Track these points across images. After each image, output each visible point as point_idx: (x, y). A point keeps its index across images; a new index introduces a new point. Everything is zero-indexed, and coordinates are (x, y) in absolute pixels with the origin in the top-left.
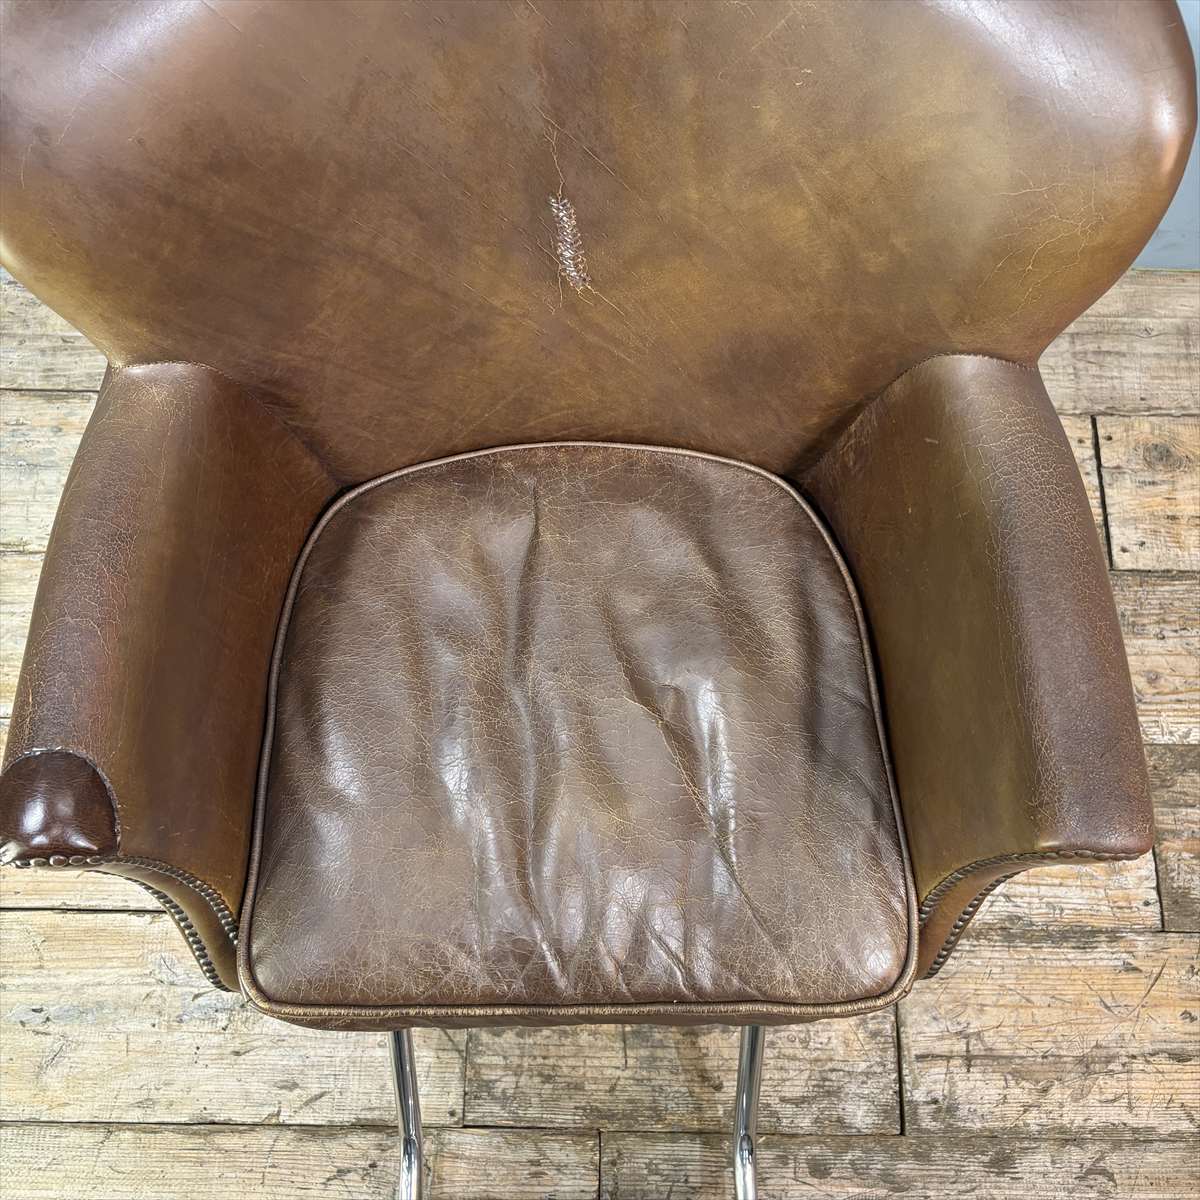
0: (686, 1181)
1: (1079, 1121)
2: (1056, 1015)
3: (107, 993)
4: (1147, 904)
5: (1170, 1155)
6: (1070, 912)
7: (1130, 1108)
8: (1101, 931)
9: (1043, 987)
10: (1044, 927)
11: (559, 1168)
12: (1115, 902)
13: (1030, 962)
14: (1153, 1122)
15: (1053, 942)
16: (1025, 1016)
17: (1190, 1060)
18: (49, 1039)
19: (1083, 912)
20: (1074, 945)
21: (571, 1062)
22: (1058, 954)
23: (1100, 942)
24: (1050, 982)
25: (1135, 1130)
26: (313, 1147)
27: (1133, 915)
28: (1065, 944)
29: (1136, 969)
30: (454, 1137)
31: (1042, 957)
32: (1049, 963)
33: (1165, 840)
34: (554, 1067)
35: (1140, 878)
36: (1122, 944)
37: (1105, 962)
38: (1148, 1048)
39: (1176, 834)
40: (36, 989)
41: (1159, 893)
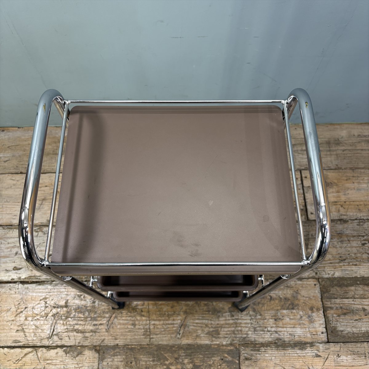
4: (322, 333)
6: (297, 337)
8: (308, 343)
9: (289, 364)
10: (289, 342)
12: (312, 333)
13: (284, 355)
15: (292, 347)
19: (302, 336)
20: (299, 348)
22: (293, 351)
23: (307, 347)
24: (291, 362)
27: (318, 337)
28: (296, 348)
29: (319, 356)
31: (288, 353)
32: (291, 355)
33: (328, 310)
35: (320, 324)
36: (315, 347)
37: (309, 354)
39: (331, 308)
41: (326, 329)
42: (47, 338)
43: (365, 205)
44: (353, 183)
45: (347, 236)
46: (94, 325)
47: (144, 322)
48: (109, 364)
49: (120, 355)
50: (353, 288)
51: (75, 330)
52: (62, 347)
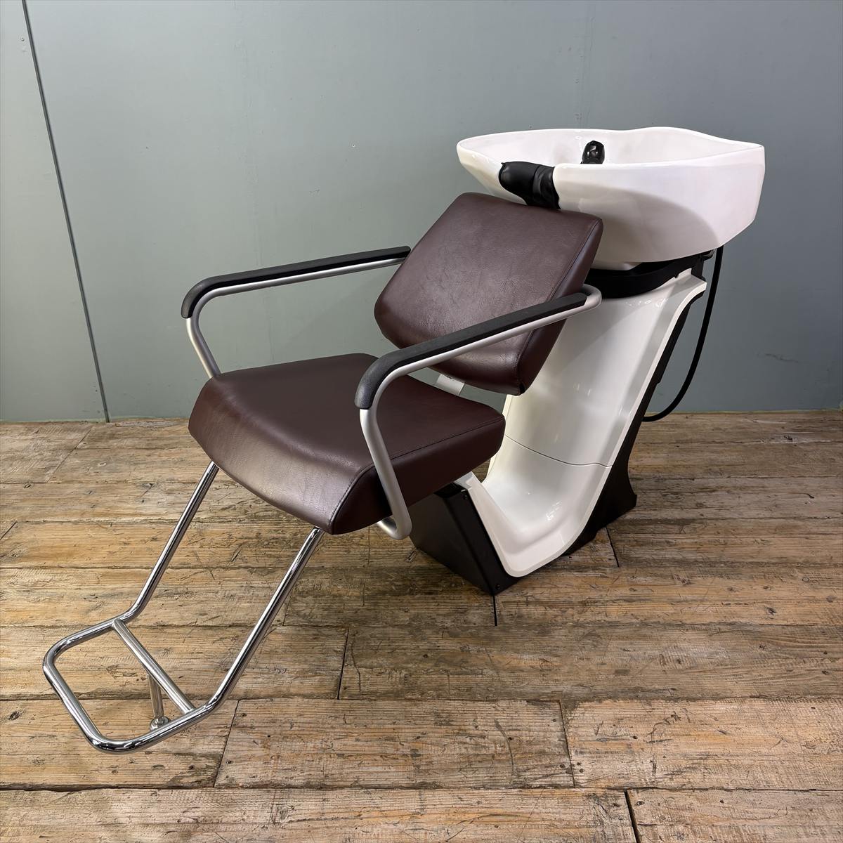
0: (389, 639)
1: (582, 619)
2: (569, 590)
3: (126, 590)
4: (610, 559)
5: (628, 630)
7: (607, 616)
8: (589, 567)
11: (327, 636)
12: (595, 559)
14: (617, 619)
16: (555, 590)
17: (635, 601)
18: (95, 603)
20: (576, 570)
21: (337, 605)
23: (589, 570)
25: (609, 623)
26: (210, 632)
27: (604, 563)
29: (606, 577)
30: (278, 628)
34: (329, 606)
35: (607, 554)
36: (599, 570)
37: (591, 575)
38: (615, 599)
39: (621, 541)
40: (94, 589)
41: (615, 556)
42: (228, 561)
43: (665, 468)
44: (648, 453)
45: (641, 489)
46: (293, 552)
47: (363, 550)
48: (310, 580)
49: (326, 573)
50: (651, 526)
51: (267, 556)
52: (244, 568)
